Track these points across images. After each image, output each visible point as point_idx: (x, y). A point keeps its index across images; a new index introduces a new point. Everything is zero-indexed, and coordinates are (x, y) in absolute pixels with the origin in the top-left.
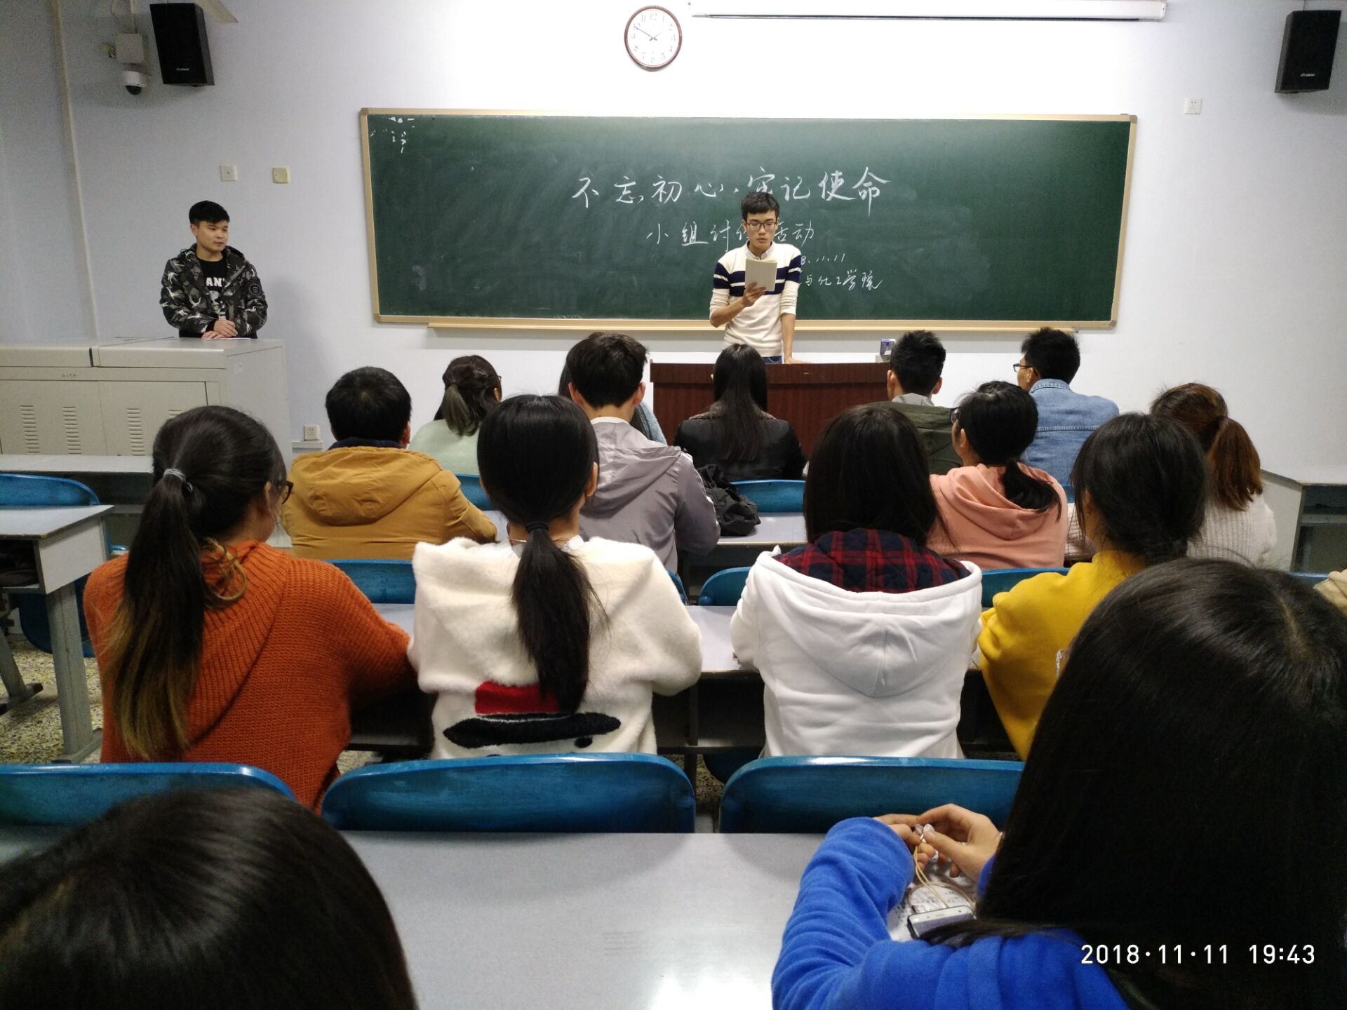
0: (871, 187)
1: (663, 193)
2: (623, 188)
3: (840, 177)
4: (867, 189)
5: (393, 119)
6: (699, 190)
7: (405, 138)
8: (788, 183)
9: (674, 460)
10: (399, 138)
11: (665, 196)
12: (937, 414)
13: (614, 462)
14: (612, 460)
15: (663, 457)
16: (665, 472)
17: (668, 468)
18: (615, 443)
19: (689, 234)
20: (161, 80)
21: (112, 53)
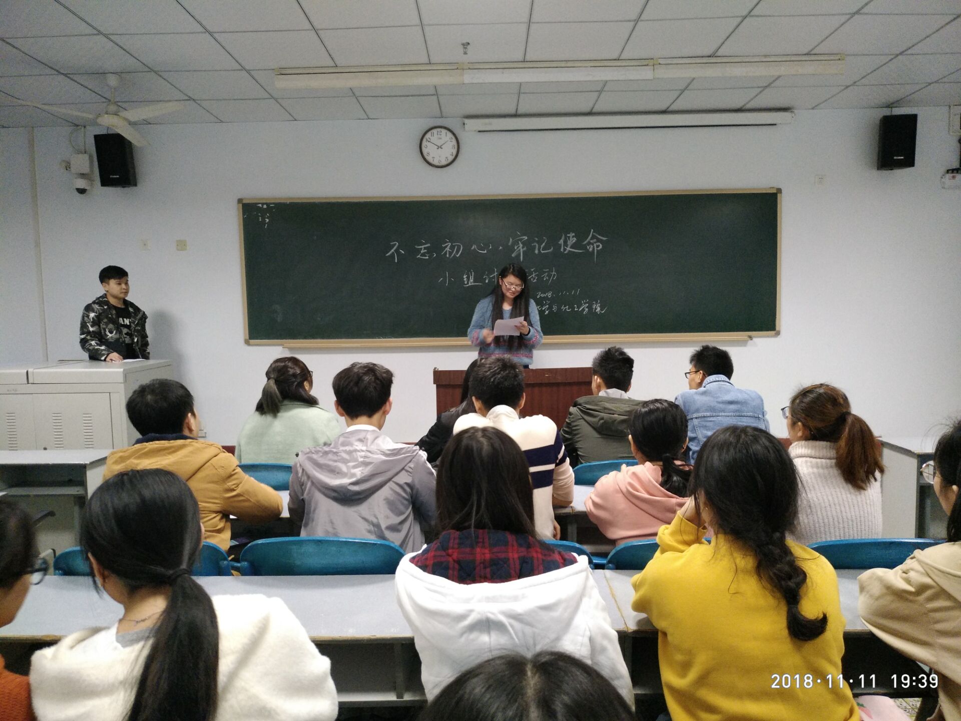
0: (595, 243)
1: (449, 251)
2: (421, 249)
3: (573, 237)
4: (593, 244)
5: (260, 205)
6: (475, 248)
7: (267, 218)
8: (538, 242)
9: (412, 457)
10: (263, 219)
11: (450, 253)
12: (632, 405)
13: (364, 461)
14: (362, 459)
15: (403, 455)
16: (403, 469)
17: (406, 466)
18: (367, 446)
19: (468, 278)
20: (99, 184)
21: (68, 167)
